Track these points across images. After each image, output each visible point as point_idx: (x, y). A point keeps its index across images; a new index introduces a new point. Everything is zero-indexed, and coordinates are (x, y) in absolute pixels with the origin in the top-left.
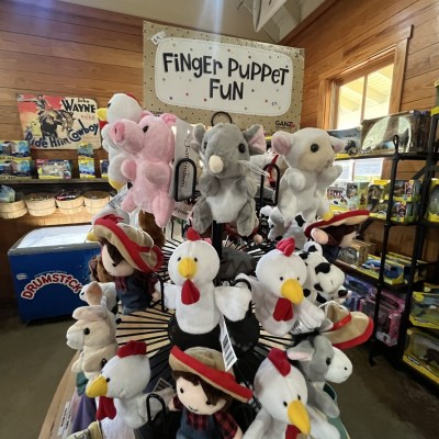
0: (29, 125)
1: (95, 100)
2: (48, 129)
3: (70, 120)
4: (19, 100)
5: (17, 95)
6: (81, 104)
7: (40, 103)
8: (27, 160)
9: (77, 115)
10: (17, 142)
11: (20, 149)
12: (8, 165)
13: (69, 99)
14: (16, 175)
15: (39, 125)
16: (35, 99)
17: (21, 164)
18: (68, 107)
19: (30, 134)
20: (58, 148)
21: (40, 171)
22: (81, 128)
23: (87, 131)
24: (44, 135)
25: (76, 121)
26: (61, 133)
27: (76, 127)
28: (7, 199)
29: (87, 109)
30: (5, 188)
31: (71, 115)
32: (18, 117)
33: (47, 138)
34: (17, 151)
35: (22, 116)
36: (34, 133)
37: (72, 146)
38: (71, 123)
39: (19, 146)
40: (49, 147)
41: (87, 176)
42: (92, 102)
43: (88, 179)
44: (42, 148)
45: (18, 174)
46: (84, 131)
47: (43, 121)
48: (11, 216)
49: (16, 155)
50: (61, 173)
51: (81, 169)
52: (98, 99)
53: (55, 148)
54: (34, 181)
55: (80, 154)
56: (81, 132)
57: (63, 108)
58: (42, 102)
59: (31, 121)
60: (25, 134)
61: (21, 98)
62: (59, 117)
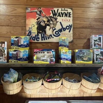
0: (30, 27)
1: (72, 9)
2: (41, 29)
3: (55, 22)
4: (27, 11)
5: (27, 9)
6: (63, 12)
7: (39, 13)
8: (27, 49)
9: (59, 19)
10: (23, 37)
11: (24, 42)
12: (15, 53)
13: (56, 9)
14: (19, 60)
15: (36, 26)
16: (36, 10)
17: (23, 52)
18: (55, 14)
19: (30, 32)
20: (46, 41)
21: (35, 58)
22: (61, 27)
23: (64, 29)
24: (38, 33)
25: (59, 23)
26: (49, 31)
27: (58, 27)
28: (12, 80)
29: (66, 15)
30: (12, 71)
31: (56, 19)
32: (25, 22)
33: (40, 35)
34: (22, 43)
35: (27, 21)
36: (32, 31)
37: (55, 40)
38: (55, 25)
39: (24, 40)
40: (40, 41)
41: (66, 62)
42: (70, 11)
43: (67, 64)
44: (36, 41)
45: (20, 59)
46: (63, 29)
47: (39, 24)
48: (12, 93)
49: (21, 46)
50: (49, 60)
51: (62, 56)
52: (73, 8)
53: (43, 41)
54: (30, 65)
55: (61, 45)
56: (60, 31)
57: (52, 15)
58: (40, 12)
59: (32, 24)
60: (27, 33)
61: (29, 10)
62: (48, 21)
